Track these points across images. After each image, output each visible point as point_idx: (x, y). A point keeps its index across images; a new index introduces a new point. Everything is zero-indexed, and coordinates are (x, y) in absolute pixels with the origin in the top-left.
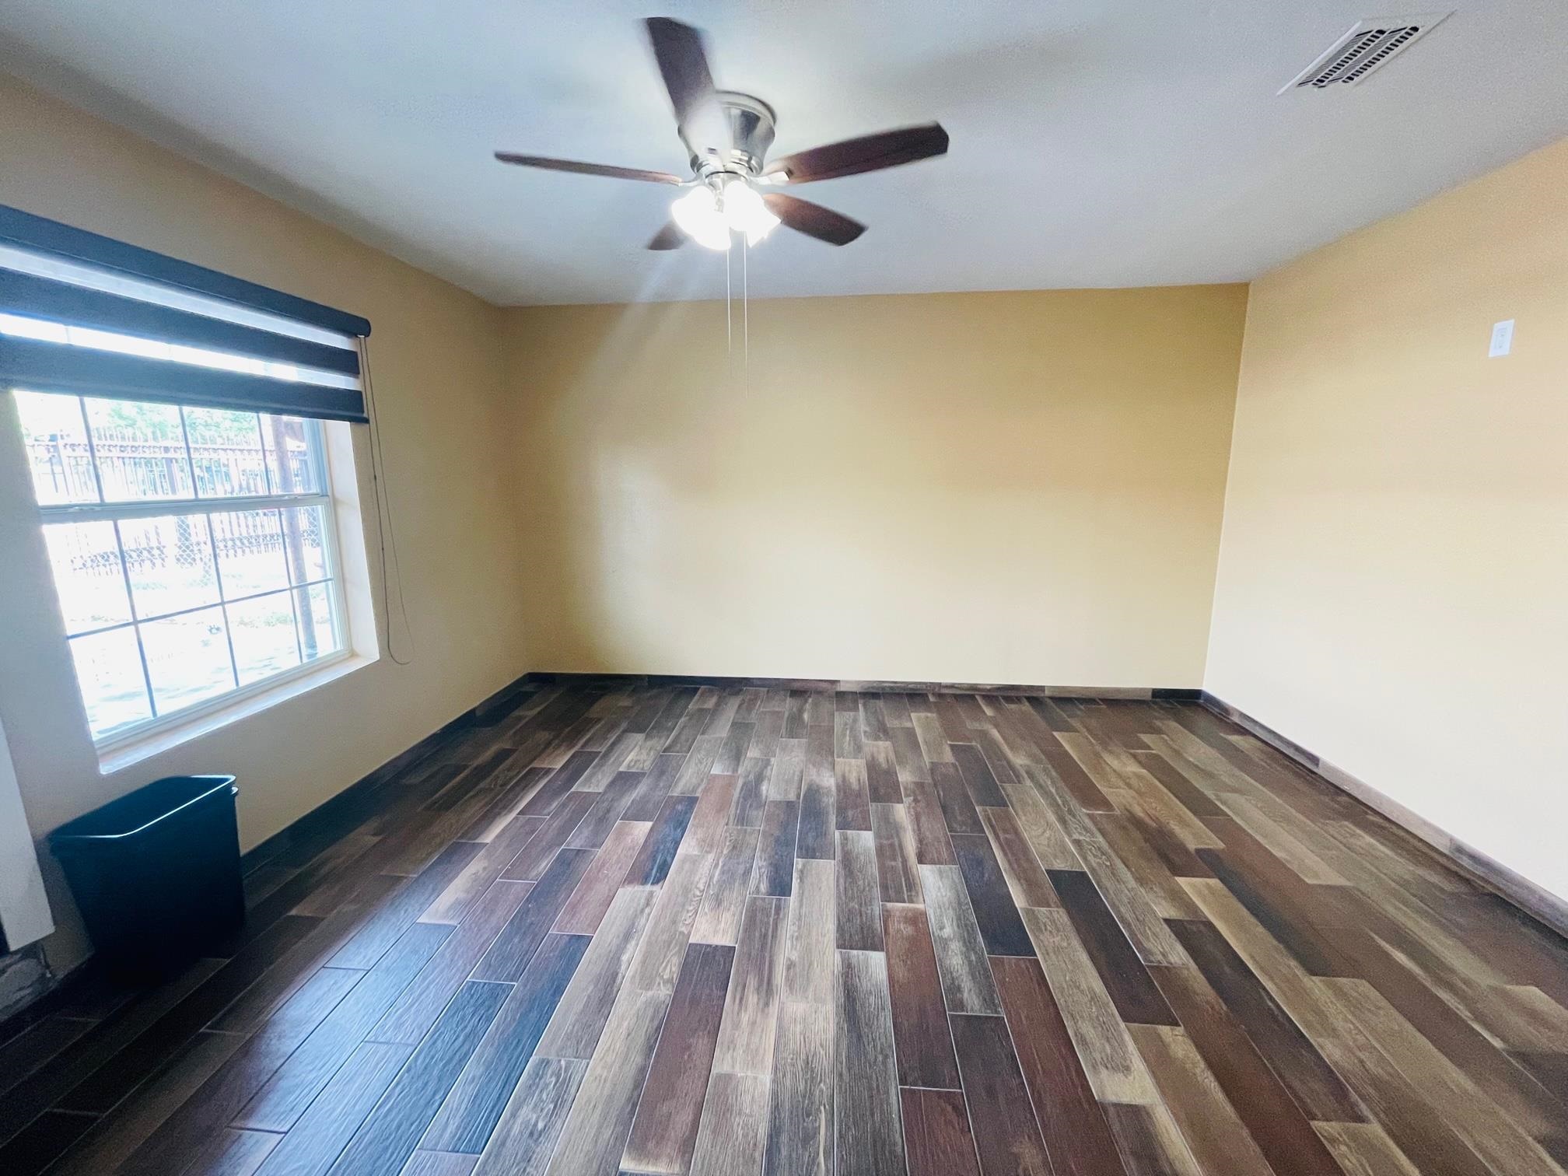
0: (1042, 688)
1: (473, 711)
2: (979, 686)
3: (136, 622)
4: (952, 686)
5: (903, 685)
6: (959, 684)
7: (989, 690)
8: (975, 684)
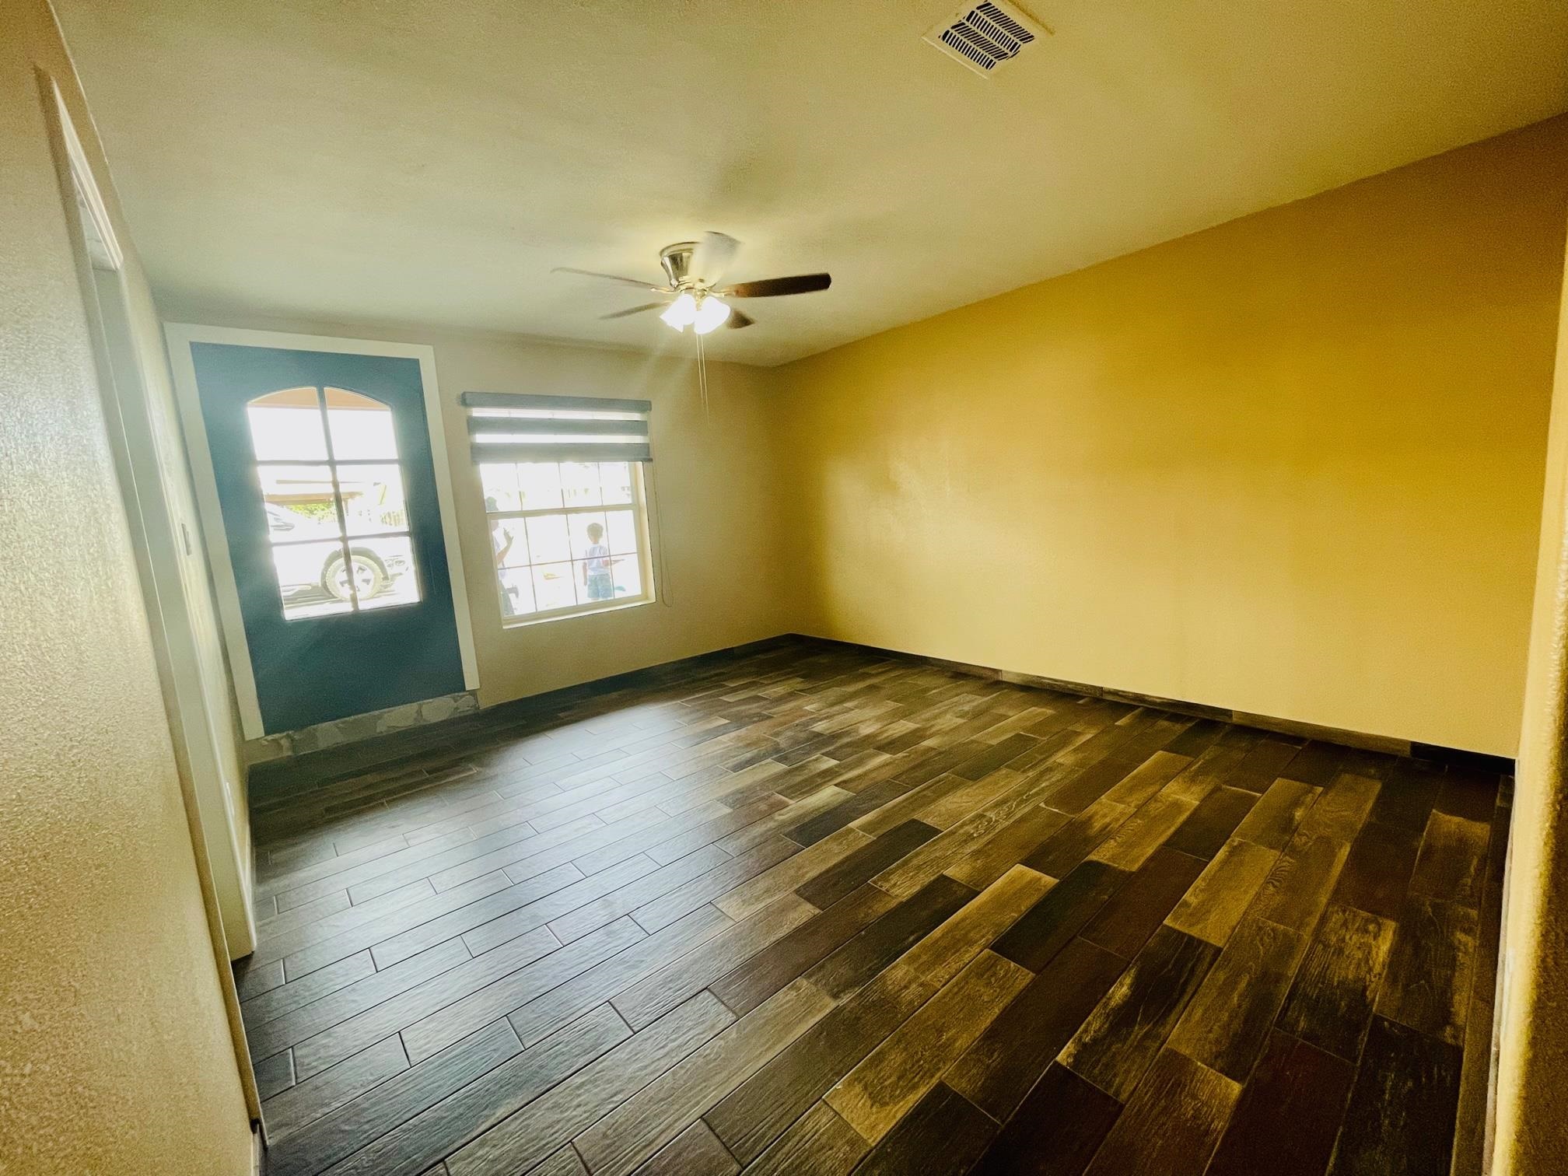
0: (1227, 713)
1: (732, 649)
2: (1146, 698)
3: (530, 566)
4: (1115, 693)
5: (1062, 684)
6: (1123, 692)
7: (1160, 704)
8: (1144, 695)
